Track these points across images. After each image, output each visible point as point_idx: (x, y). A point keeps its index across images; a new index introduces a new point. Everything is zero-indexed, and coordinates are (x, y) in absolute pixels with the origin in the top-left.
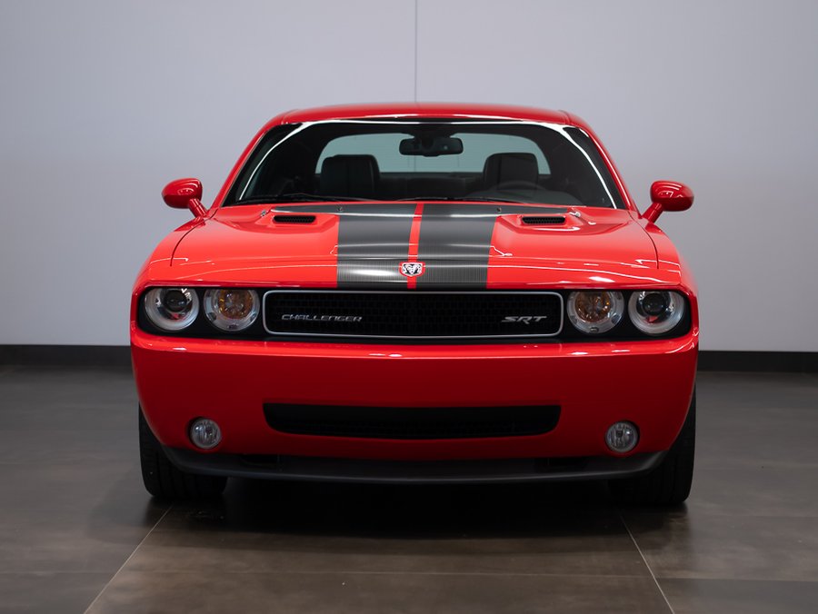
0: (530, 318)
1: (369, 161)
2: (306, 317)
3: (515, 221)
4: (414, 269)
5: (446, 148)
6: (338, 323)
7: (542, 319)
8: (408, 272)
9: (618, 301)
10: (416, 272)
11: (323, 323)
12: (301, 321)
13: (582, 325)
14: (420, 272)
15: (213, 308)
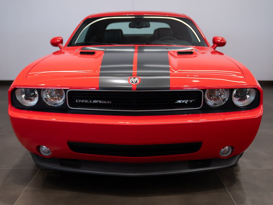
0: (187, 101)
1: (120, 31)
2: (86, 101)
3: (175, 54)
4: (136, 80)
5: (144, 25)
6: (101, 104)
7: (193, 101)
8: (132, 82)
9: (226, 92)
10: (136, 82)
11: (94, 104)
12: (84, 103)
13: (210, 103)
14: (138, 82)
15: (47, 96)
